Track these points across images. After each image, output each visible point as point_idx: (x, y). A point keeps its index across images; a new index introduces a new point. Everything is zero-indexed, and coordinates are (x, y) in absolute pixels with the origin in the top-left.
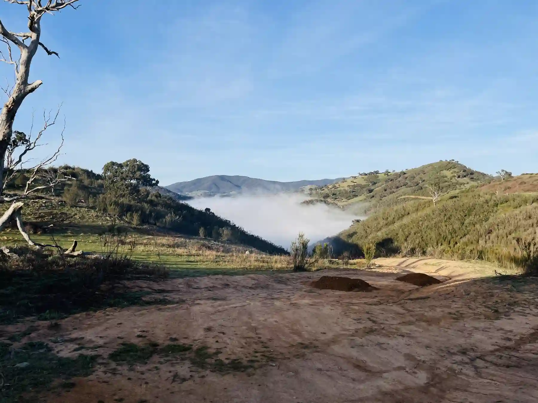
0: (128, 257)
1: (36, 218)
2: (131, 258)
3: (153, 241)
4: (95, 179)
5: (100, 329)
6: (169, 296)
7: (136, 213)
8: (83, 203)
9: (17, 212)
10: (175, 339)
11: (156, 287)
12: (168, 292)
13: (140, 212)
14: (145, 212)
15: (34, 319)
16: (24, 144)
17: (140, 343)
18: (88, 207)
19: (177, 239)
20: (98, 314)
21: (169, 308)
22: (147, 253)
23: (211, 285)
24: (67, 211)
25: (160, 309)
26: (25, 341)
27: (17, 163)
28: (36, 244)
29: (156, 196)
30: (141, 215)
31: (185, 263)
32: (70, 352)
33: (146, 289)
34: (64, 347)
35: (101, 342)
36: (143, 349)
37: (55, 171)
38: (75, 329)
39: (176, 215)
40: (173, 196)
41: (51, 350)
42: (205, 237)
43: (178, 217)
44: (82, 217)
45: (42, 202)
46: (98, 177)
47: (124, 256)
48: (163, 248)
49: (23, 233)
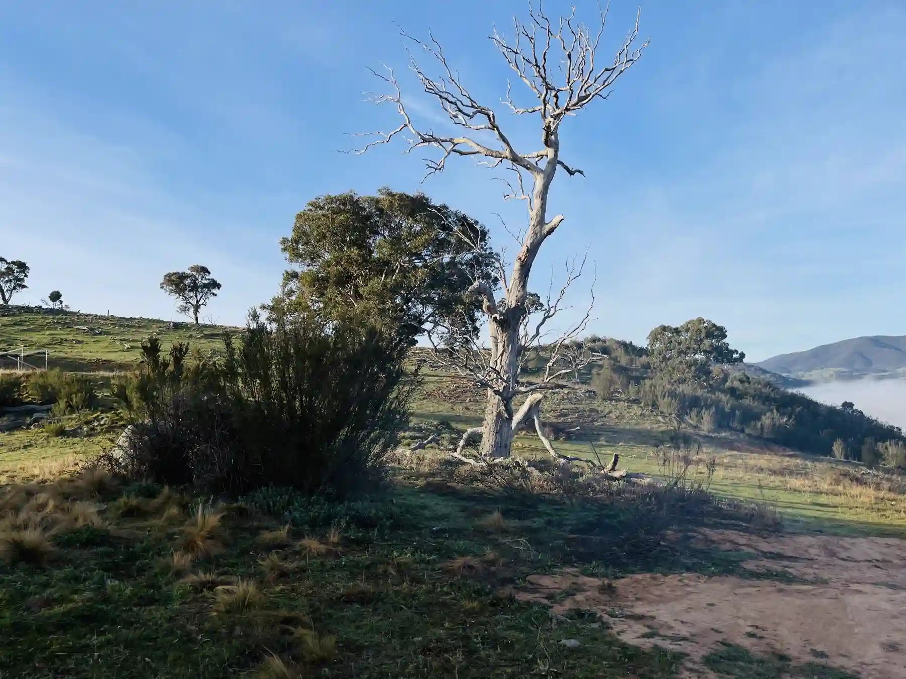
0: (704, 487)
1: (557, 417)
2: (709, 491)
3: (740, 461)
4: (636, 356)
5: (678, 607)
6: (792, 567)
7: (706, 410)
8: (621, 393)
9: (535, 407)
10: (822, 655)
11: (764, 546)
12: (789, 558)
13: (714, 408)
14: (723, 410)
15: (577, 571)
16: (538, 309)
17: (754, 648)
18: (628, 401)
19: (788, 459)
20: (672, 580)
21: (799, 592)
22: (731, 481)
23: (880, 557)
24: (598, 406)
25: (781, 591)
26: (568, 604)
27: (534, 337)
28: (560, 456)
29: (742, 381)
30: (716, 413)
31: (811, 507)
32: (638, 637)
33: (746, 549)
34: (626, 626)
35: (684, 631)
36: (761, 661)
37: (579, 346)
38: (638, 599)
39: (782, 415)
40: (772, 379)
41: (608, 628)
42: (845, 458)
43: (785, 419)
44: (620, 417)
45: (563, 392)
46: (641, 352)
47: (696, 485)
48: (761, 475)
49: (543, 439)
